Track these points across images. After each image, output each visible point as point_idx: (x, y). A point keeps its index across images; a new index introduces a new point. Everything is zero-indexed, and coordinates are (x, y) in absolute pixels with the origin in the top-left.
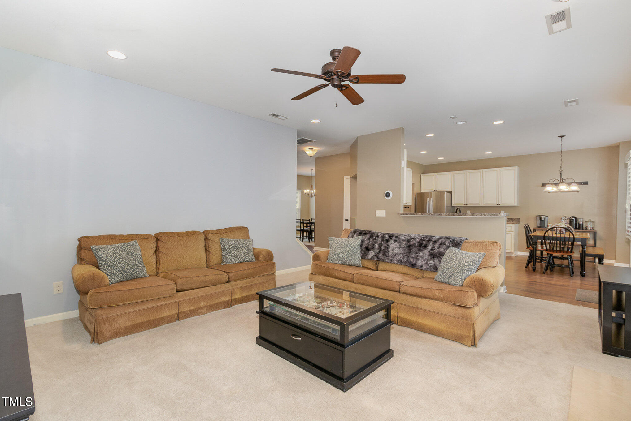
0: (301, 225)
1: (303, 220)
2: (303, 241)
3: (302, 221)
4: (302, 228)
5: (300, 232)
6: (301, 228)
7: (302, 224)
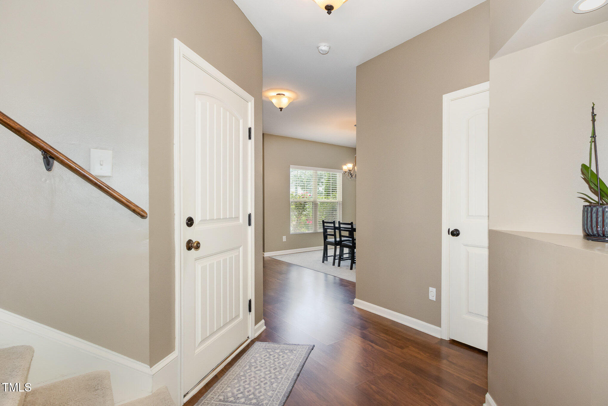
0: (335, 232)
1: (340, 223)
2: (339, 265)
3: (337, 225)
4: (338, 239)
5: (334, 247)
6: (335, 238)
7: (337, 231)
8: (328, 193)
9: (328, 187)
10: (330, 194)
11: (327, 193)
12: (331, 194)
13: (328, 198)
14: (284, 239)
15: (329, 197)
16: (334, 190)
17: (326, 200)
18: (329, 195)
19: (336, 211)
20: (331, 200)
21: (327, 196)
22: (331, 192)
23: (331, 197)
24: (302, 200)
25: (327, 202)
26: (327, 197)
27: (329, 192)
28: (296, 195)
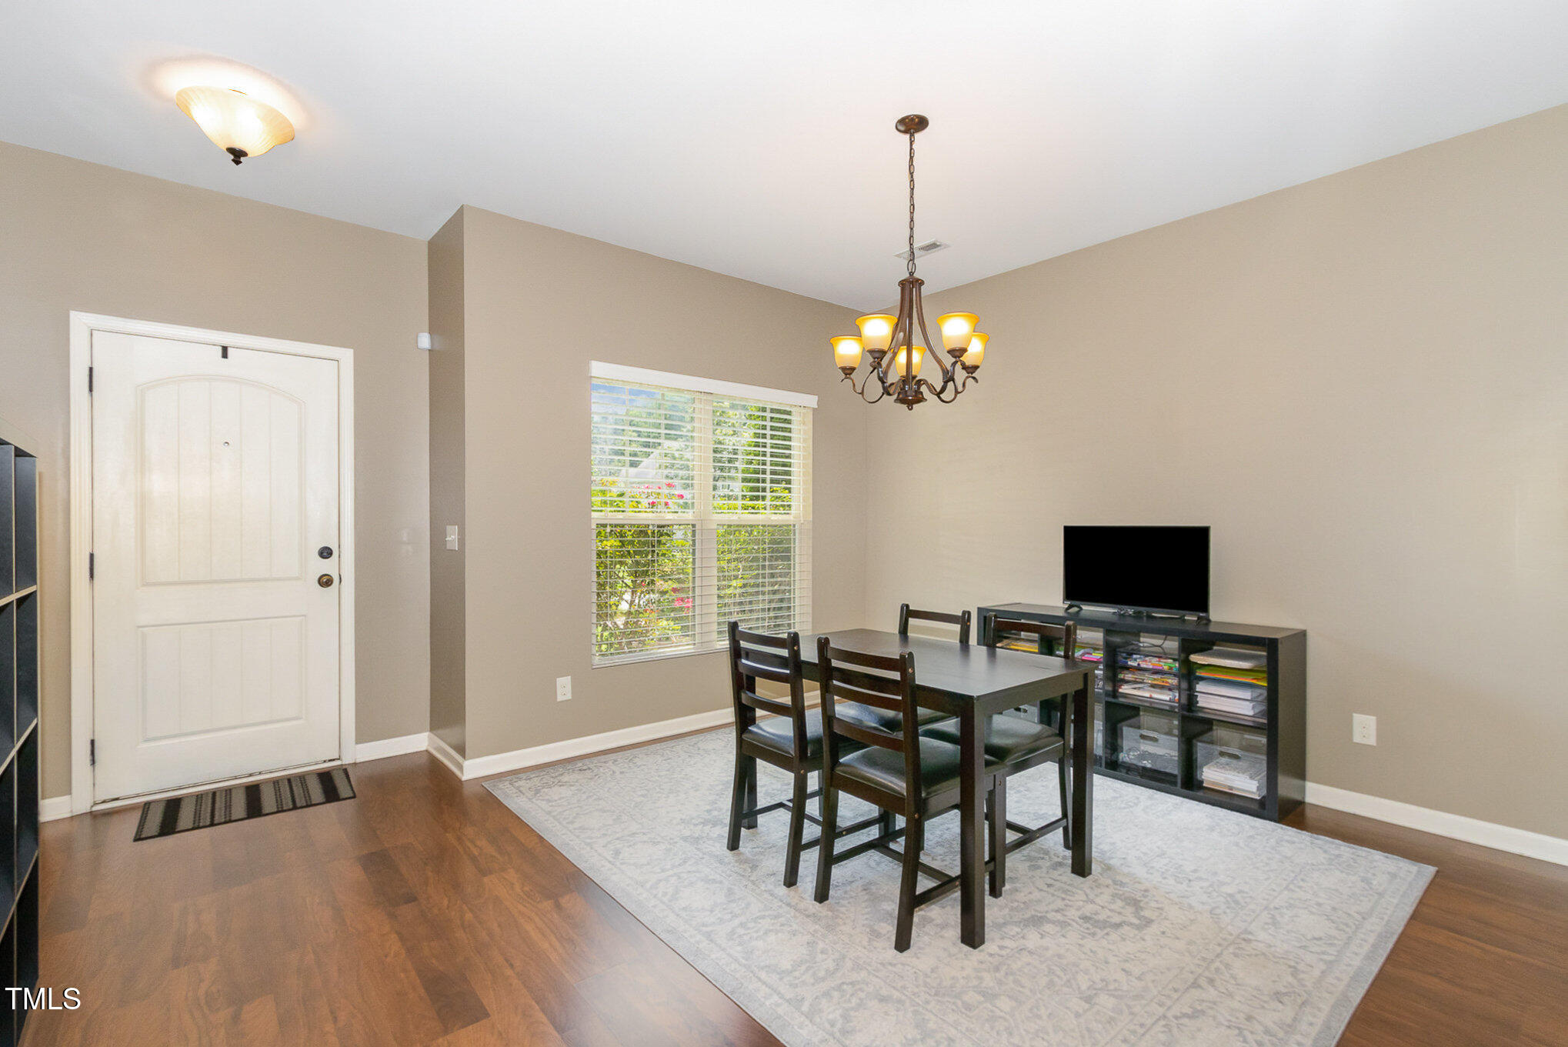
8: (757, 489)
9: (756, 472)
10: (764, 490)
11: (753, 489)
12: (768, 490)
13: (753, 508)
14: (564, 688)
15: (760, 503)
16: (783, 476)
17: (747, 517)
18: (761, 494)
19: (789, 560)
20: (767, 516)
21: (752, 499)
22: (768, 485)
23: (768, 502)
24: (647, 517)
25: (751, 526)
26: (751, 503)
27: (761, 485)
28: (622, 495)
